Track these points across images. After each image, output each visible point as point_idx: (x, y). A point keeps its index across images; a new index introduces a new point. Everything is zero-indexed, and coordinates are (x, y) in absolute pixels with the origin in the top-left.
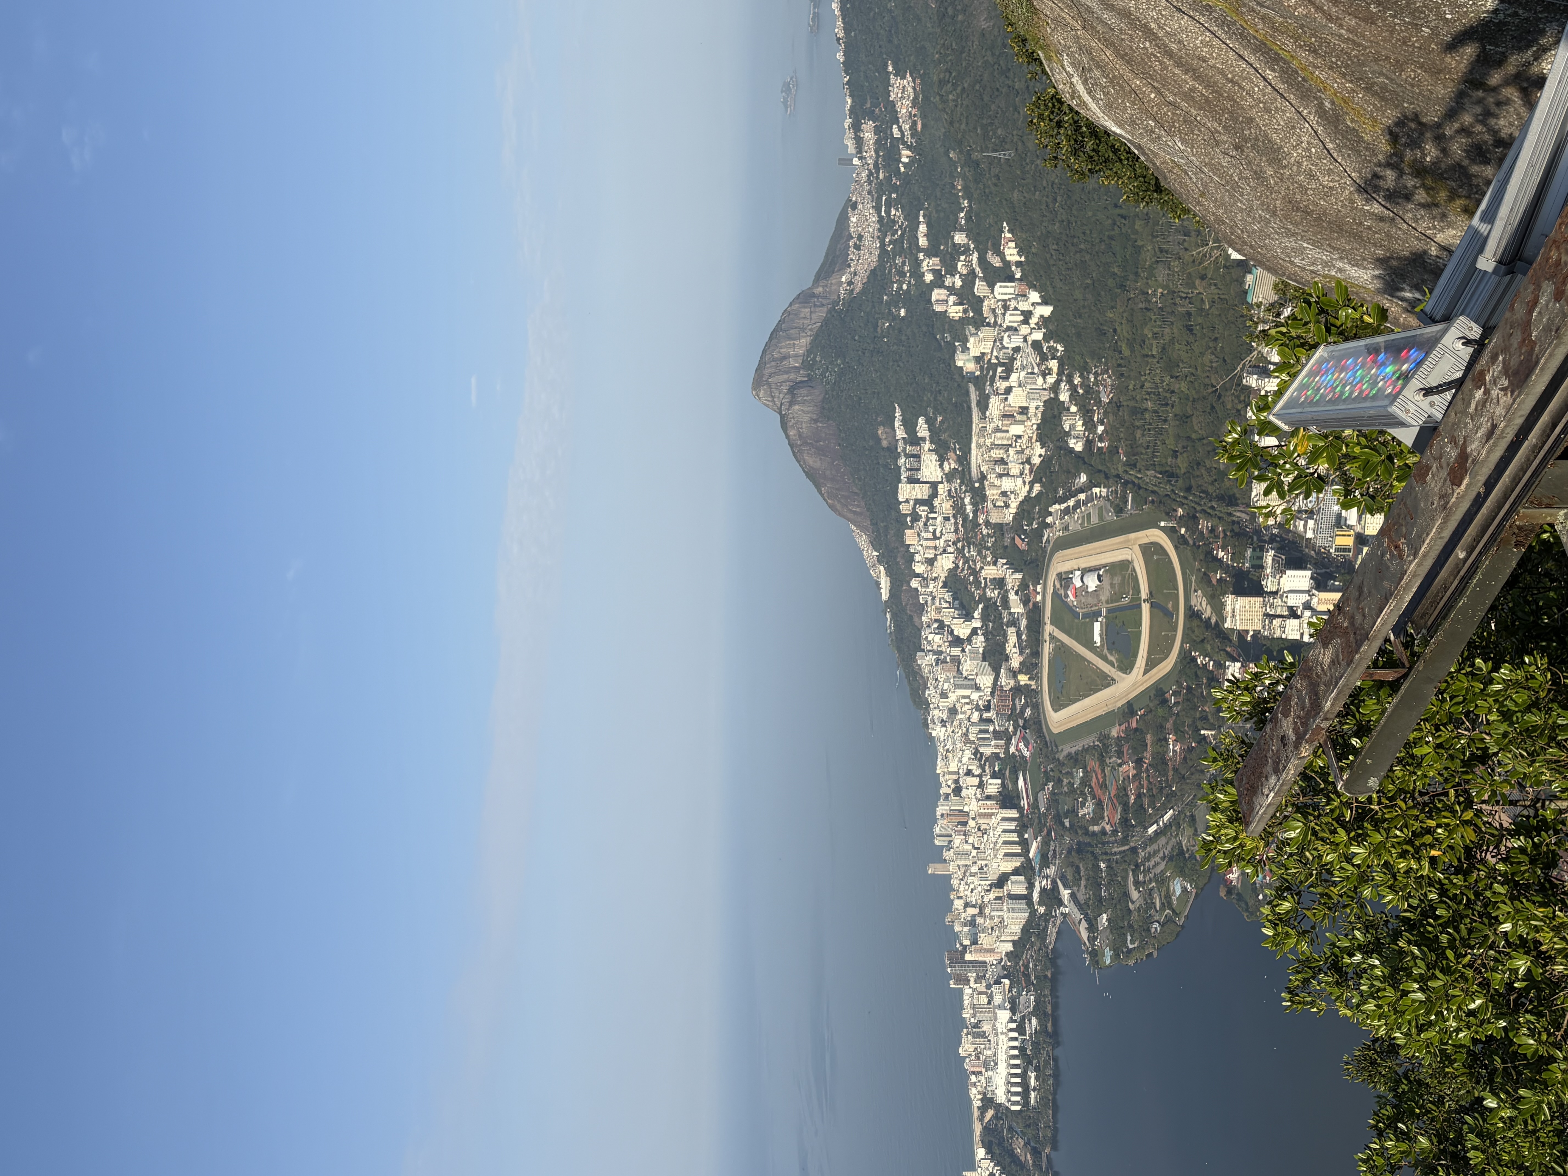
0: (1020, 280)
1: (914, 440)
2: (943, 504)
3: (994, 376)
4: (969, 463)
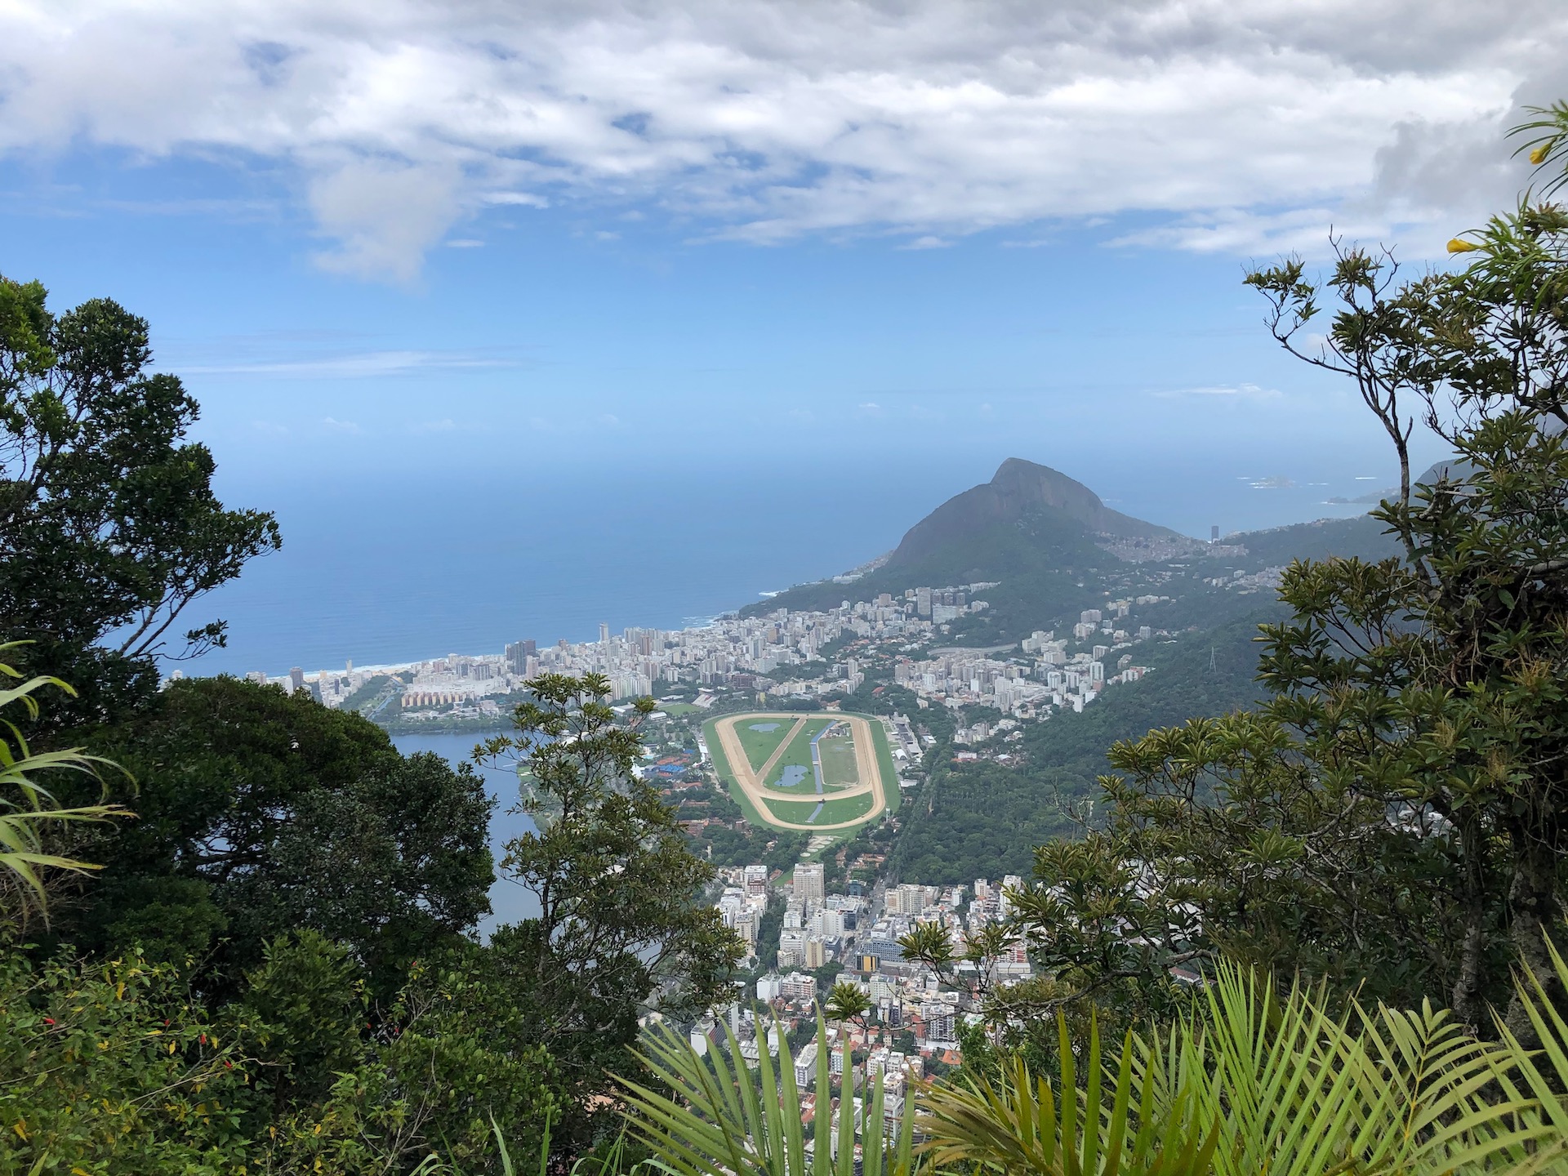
0: (1106, 684)
1: (969, 600)
2: (912, 626)
3: (1023, 664)
4: (947, 646)
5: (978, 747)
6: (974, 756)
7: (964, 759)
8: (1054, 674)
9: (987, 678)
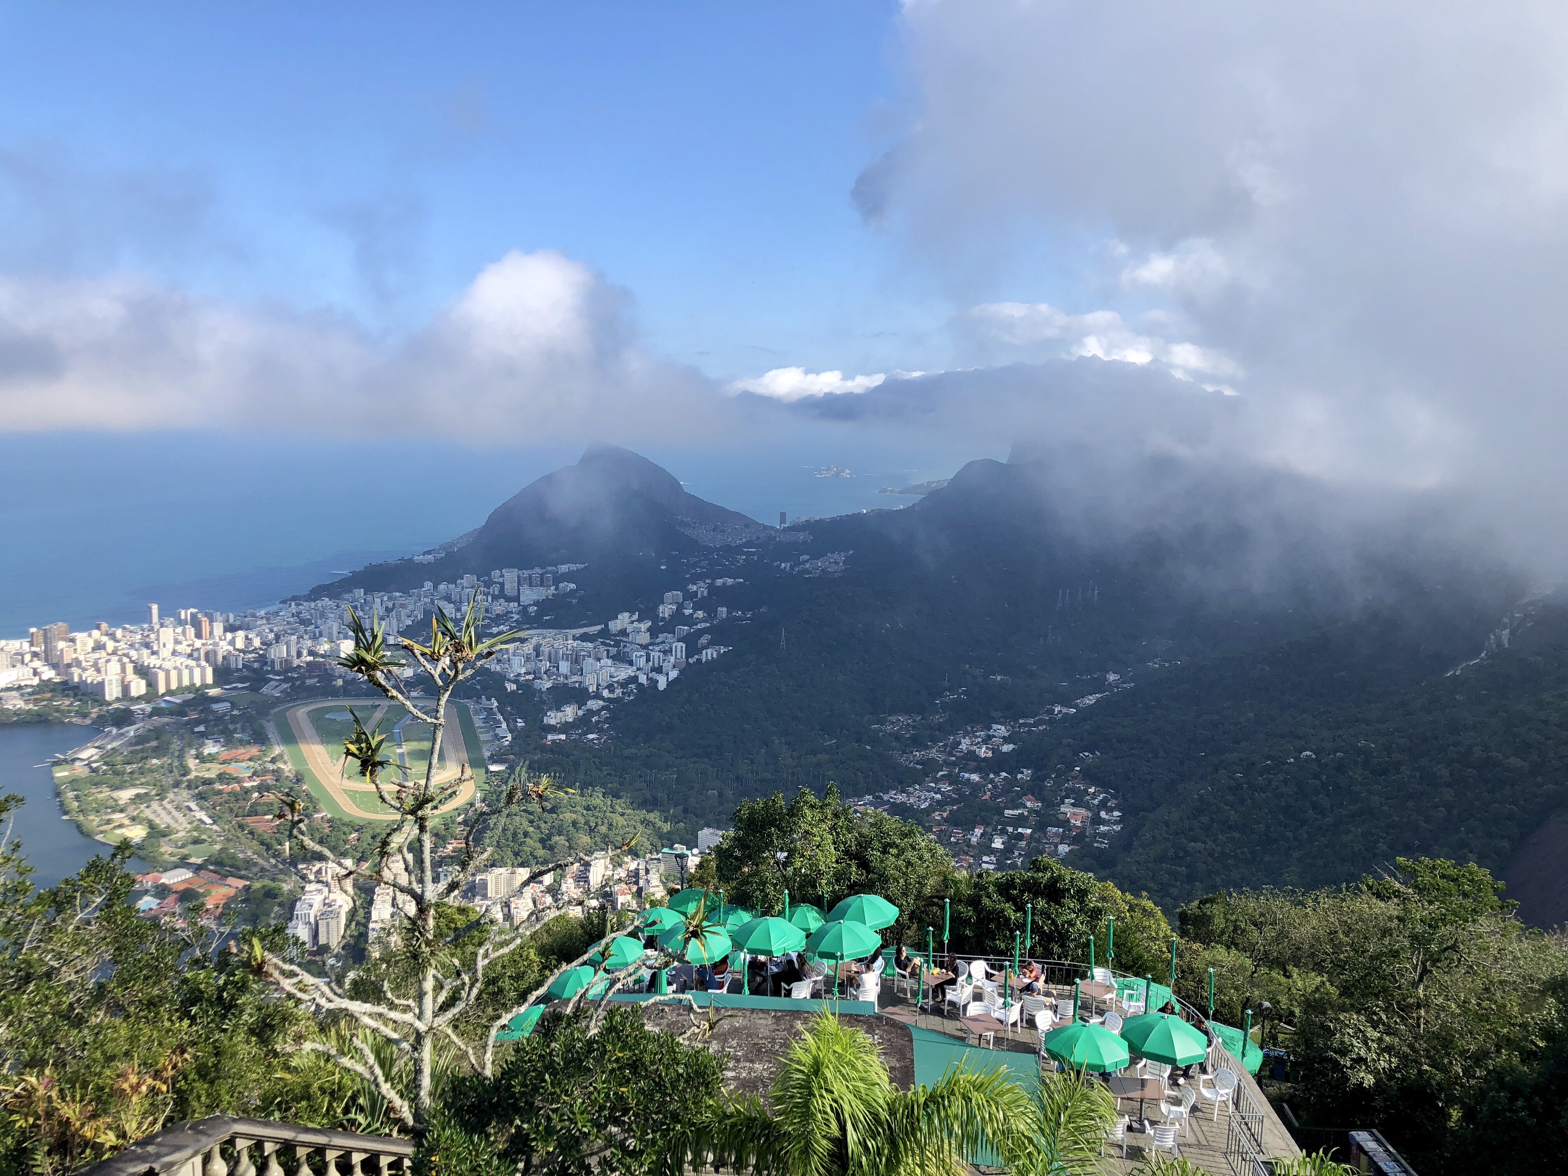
0: (688, 663)
1: (556, 581)
2: (500, 607)
3: (610, 645)
4: (535, 628)
5: (565, 728)
6: (563, 737)
7: (554, 741)
8: (639, 654)
9: (576, 659)
